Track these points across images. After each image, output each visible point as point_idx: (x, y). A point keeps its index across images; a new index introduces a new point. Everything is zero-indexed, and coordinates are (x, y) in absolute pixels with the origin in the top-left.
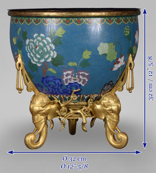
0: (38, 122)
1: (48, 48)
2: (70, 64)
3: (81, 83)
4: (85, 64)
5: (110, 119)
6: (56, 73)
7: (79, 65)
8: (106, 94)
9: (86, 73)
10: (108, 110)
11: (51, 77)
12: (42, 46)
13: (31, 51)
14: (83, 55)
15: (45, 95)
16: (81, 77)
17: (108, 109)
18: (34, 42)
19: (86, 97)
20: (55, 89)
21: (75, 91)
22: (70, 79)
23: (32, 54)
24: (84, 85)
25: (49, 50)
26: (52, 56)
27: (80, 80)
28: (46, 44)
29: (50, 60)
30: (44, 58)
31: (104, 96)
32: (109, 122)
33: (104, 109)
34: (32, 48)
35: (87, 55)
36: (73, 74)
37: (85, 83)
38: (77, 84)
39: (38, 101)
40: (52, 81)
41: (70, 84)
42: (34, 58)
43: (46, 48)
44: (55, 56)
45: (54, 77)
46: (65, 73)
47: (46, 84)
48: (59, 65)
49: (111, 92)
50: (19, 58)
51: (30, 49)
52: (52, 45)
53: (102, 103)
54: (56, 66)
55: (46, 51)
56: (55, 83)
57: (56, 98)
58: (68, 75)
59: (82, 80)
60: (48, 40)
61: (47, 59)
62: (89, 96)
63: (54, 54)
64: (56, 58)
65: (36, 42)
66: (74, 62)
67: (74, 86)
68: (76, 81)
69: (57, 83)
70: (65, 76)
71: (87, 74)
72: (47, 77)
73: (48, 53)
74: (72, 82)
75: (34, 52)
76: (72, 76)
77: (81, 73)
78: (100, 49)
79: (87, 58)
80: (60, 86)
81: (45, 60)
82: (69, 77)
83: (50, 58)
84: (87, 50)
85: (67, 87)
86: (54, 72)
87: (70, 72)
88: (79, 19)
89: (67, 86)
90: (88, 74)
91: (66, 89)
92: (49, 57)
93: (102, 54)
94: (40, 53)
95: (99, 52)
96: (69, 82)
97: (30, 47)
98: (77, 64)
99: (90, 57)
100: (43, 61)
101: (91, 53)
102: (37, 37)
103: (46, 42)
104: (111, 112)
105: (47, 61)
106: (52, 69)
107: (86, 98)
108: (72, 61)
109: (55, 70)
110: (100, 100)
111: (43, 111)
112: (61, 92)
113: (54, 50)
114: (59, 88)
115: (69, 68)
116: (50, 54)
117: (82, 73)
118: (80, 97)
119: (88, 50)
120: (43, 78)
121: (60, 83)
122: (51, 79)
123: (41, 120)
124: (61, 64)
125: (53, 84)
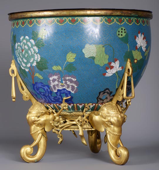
0: (34, 133)
1: (32, 51)
2: (55, 68)
3: (69, 89)
4: (70, 68)
5: (109, 131)
6: (42, 78)
7: (64, 69)
8: (106, 104)
9: (73, 78)
10: (107, 122)
11: (39, 83)
12: (27, 49)
13: (19, 55)
14: (67, 58)
15: (41, 104)
16: (68, 83)
17: (106, 120)
18: (21, 45)
19: (81, 106)
20: (46, 97)
21: (65, 98)
22: (57, 85)
23: (20, 59)
24: (74, 92)
25: (33, 53)
26: (36, 59)
27: (68, 86)
28: (30, 47)
29: (35, 64)
30: (30, 62)
31: (103, 105)
32: (110, 135)
33: (103, 121)
34: (20, 52)
35: (71, 58)
36: (60, 79)
37: (75, 90)
38: (66, 91)
39: (33, 111)
40: (41, 88)
41: (58, 90)
42: (22, 63)
43: (31, 51)
44: (39, 60)
45: (42, 83)
46: (51, 79)
47: (37, 92)
48: (44, 69)
49: (112, 102)
50: (12, 64)
51: (18, 53)
52: (36, 47)
53: (100, 114)
54: (41, 71)
55: (30, 54)
56: (44, 89)
57: (51, 107)
58: (54, 80)
59: (70, 87)
60: (32, 42)
61: (32, 63)
62: (83, 105)
63: (38, 58)
64: (40, 61)
65: (22, 46)
66: (58, 66)
67: (63, 93)
68: (64, 88)
69: (46, 90)
70: (51, 81)
71: (74, 80)
72: (36, 83)
73: (33, 56)
74: (61, 88)
75: (22, 57)
76: (58, 81)
77: (67, 78)
78: (85, 51)
79: (72, 61)
80: (50, 93)
81: (31, 64)
82: (56, 83)
83: (35, 62)
84: (70, 52)
85: (57, 95)
86: (41, 77)
87: (55, 77)
88: (62, 18)
89: (56, 93)
90: (76, 80)
91: (56, 97)
92: (34, 60)
93: (88, 57)
94: (26, 57)
95: (85, 54)
96: (57, 88)
97: (18, 52)
98: (62, 68)
99: (74, 60)
100: (29, 65)
101: (76, 56)
102: (23, 40)
103: (30, 45)
104: (110, 124)
105: (33, 65)
106: (38, 74)
107: (81, 108)
108: (56, 65)
109: (41, 75)
110: (99, 110)
111: (39, 122)
112: (53, 100)
113: (38, 53)
114: (50, 95)
115: (54, 73)
116: (34, 57)
117: (69, 78)
118: (74, 105)
119: (72, 53)
120: (34, 85)
121: (49, 90)
122: (40, 85)
123: (37, 131)
124: (45, 68)
125: (43, 92)
